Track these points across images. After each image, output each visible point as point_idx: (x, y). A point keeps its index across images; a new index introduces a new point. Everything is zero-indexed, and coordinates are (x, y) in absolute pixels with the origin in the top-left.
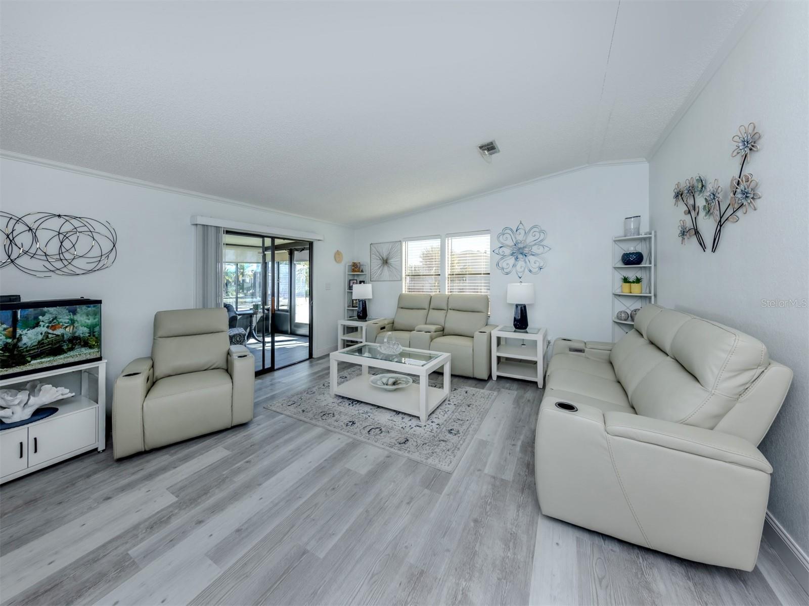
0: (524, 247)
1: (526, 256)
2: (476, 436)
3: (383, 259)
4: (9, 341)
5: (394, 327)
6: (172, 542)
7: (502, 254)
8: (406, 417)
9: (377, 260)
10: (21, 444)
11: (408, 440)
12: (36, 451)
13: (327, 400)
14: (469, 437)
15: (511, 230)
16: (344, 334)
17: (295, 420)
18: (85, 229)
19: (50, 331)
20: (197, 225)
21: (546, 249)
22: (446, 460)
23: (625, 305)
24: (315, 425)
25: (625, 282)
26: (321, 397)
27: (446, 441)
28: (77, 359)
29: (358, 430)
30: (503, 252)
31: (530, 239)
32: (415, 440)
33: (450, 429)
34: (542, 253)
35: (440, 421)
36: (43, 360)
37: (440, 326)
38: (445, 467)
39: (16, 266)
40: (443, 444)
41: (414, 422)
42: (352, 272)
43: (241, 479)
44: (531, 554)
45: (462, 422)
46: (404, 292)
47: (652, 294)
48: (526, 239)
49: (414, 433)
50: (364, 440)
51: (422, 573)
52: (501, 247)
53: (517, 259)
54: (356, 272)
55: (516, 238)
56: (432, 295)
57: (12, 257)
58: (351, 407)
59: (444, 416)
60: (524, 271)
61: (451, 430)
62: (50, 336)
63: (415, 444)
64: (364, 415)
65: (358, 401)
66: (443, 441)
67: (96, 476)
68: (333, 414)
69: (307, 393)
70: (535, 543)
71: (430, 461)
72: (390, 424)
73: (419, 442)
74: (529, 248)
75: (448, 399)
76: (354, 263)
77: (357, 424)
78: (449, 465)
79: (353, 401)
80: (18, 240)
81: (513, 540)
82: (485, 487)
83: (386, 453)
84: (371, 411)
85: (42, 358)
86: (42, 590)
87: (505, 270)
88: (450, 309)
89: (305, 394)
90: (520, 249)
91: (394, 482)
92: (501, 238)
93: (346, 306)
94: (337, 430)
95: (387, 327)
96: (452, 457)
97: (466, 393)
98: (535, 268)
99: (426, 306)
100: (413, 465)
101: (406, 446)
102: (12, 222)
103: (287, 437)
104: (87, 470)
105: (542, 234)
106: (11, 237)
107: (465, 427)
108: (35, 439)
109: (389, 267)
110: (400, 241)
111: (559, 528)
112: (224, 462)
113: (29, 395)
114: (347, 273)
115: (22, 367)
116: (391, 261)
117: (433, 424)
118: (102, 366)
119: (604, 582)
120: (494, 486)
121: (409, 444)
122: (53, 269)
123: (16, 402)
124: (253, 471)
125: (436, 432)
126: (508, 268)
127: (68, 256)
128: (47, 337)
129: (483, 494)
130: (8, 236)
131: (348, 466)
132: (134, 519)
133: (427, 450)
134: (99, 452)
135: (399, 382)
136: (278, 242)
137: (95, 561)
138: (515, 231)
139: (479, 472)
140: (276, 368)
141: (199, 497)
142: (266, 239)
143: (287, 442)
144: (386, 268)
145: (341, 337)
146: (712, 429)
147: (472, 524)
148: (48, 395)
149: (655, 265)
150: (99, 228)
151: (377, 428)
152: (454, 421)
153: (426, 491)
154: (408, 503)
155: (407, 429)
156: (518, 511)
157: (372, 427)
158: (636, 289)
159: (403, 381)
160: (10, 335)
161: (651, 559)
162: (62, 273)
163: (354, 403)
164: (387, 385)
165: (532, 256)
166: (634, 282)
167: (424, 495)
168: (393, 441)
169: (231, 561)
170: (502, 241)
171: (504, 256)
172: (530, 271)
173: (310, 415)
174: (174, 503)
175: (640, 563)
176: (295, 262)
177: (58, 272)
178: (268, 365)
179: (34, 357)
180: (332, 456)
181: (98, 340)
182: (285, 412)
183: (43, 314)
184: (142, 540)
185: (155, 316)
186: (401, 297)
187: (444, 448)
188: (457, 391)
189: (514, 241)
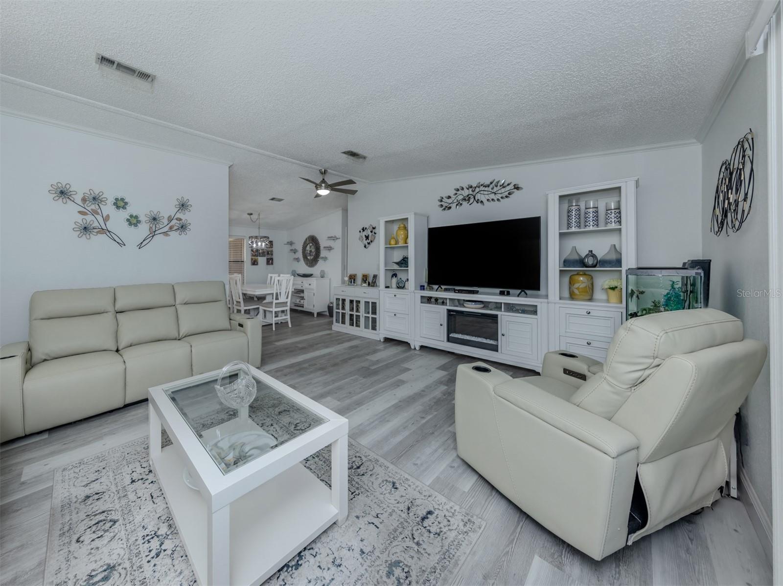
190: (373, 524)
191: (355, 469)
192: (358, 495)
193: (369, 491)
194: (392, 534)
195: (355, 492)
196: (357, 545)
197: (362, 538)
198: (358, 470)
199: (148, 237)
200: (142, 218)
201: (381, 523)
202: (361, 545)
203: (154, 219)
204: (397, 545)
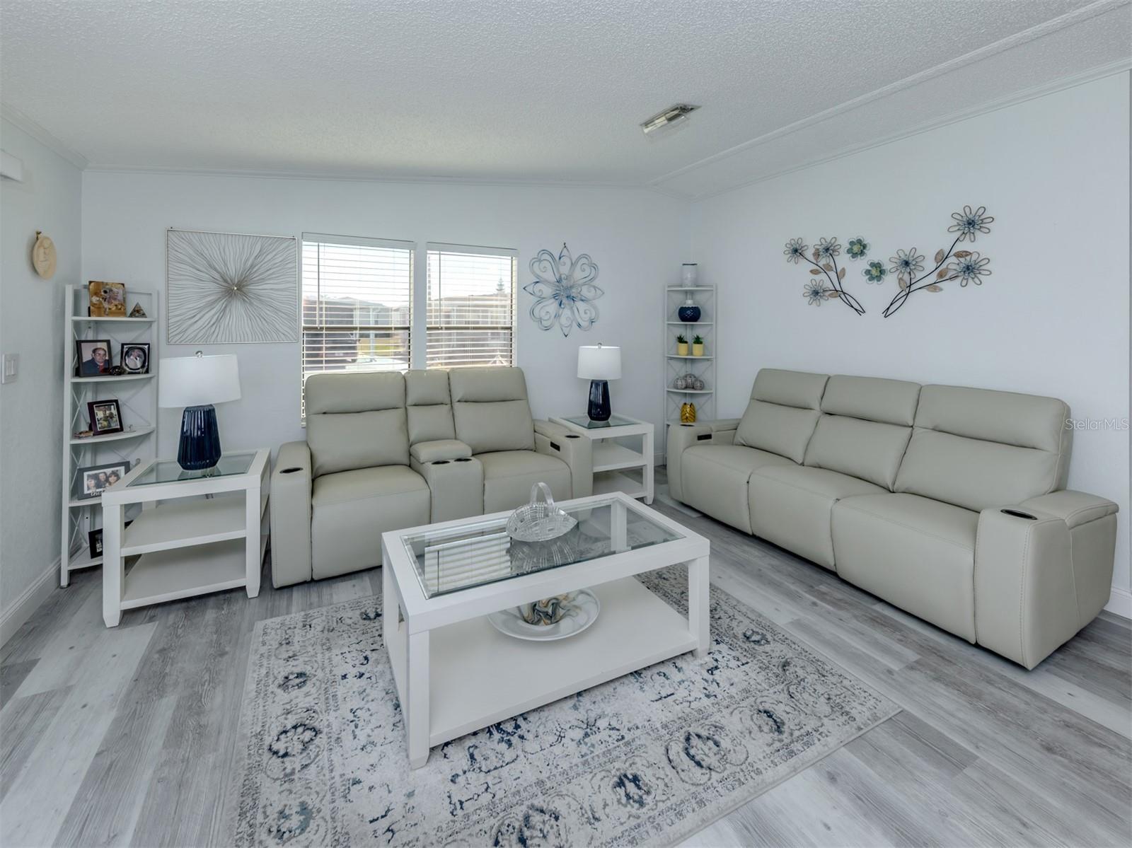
0: (570, 287)
1: (573, 301)
3: (227, 280)
5: (315, 468)
7: (539, 294)
9: (200, 279)
15: (551, 255)
21: (598, 292)
25: (680, 342)
30: (540, 291)
31: (579, 275)
34: (594, 299)
42: (93, 314)
47: (714, 357)
48: (573, 274)
52: (537, 282)
53: (561, 304)
55: (558, 271)
56: (404, 374)
60: (571, 325)
74: (578, 289)
87: (545, 323)
88: (457, 401)
90: (565, 288)
92: (536, 265)
93: (68, 431)
98: (585, 321)
99: (399, 403)
105: (592, 269)
109: (250, 304)
110: (294, 239)
114: (69, 316)
116: (261, 288)
138: (557, 258)
144: (238, 308)
149: (716, 323)
165: (581, 302)
166: (692, 342)
170: (538, 271)
171: (541, 299)
172: (579, 325)
189: (558, 277)
190: (382, 817)
191: (521, 831)
192: (452, 813)
193: (450, 839)
194: (344, 842)
195: (462, 808)
196: (369, 779)
197: (375, 788)
198: (514, 838)
199: (898, 298)
200: (887, 266)
201: (375, 831)
202: (366, 785)
203: (907, 263)
204: (323, 840)
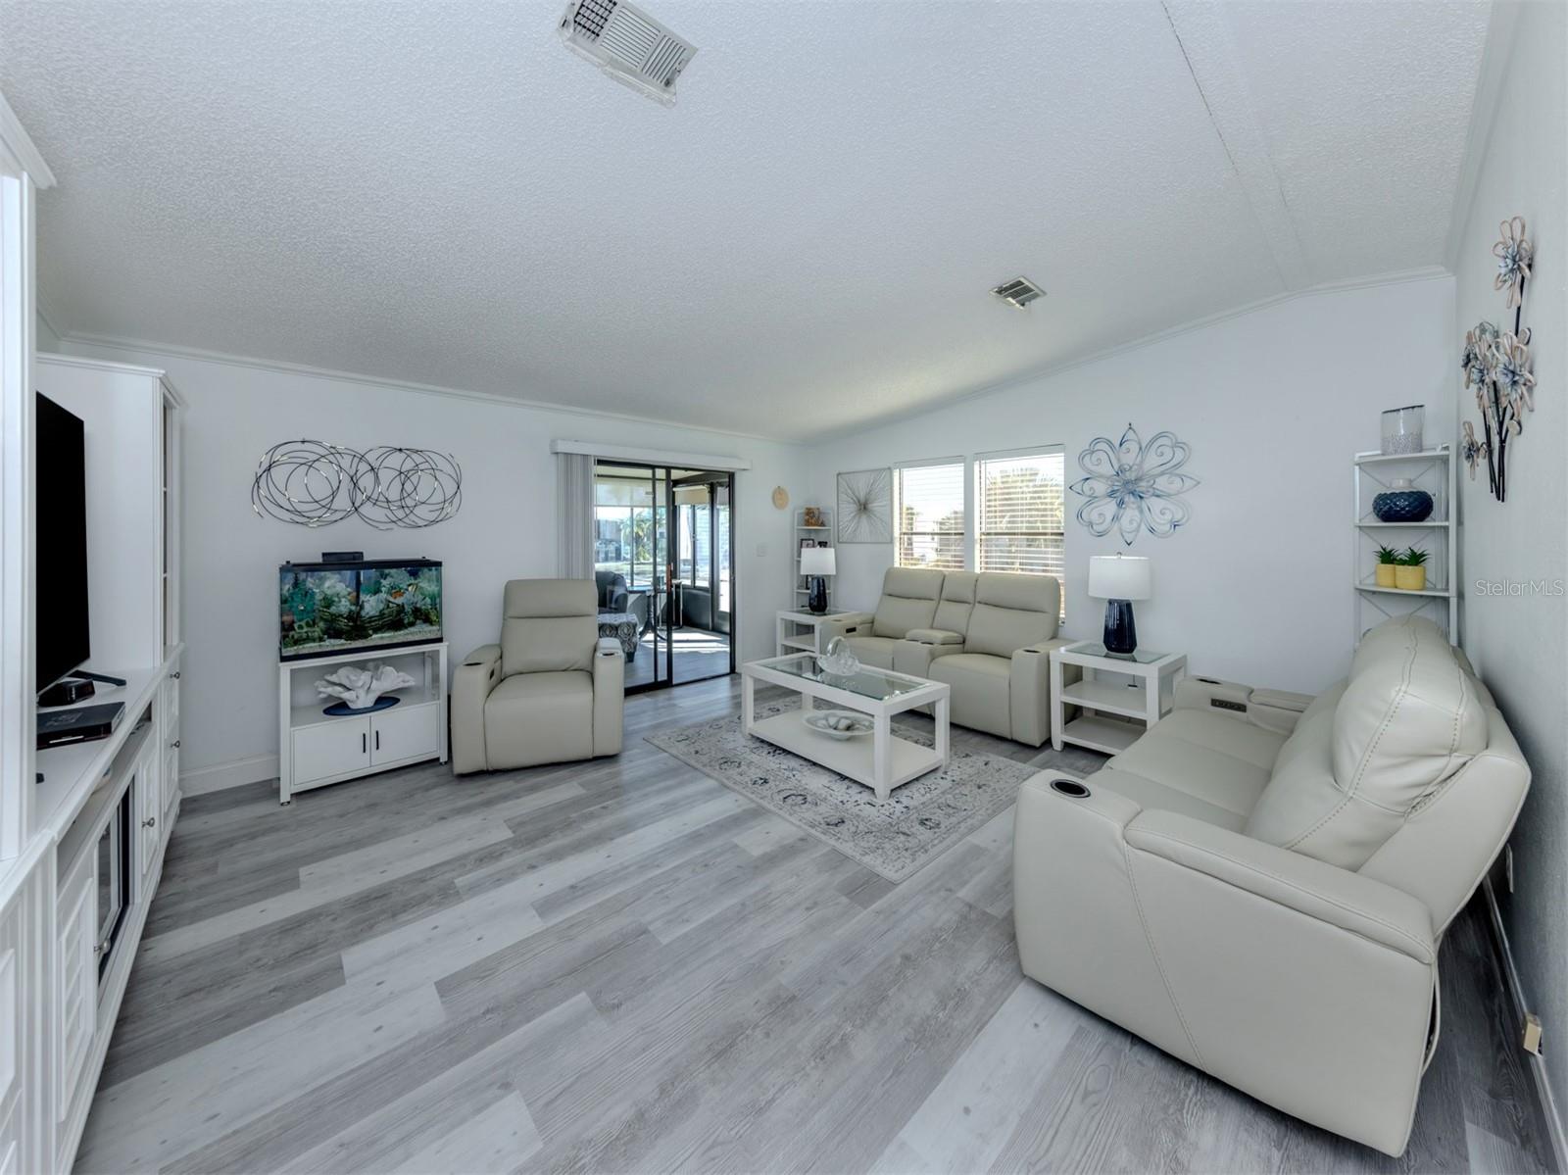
0: (1138, 479)
1: (1141, 497)
2: (969, 838)
3: (859, 501)
4: (353, 608)
5: (873, 630)
6: (499, 881)
7: (1089, 493)
8: (854, 786)
9: (849, 503)
10: (364, 735)
11: (843, 822)
12: (378, 748)
13: (737, 742)
14: (954, 837)
15: (1109, 443)
16: (786, 636)
17: (680, 763)
18: (426, 466)
19: (392, 599)
20: (557, 453)
21: (1188, 483)
22: (895, 863)
23: (1387, 614)
24: (708, 776)
25: (1383, 562)
26: (730, 736)
27: (908, 835)
28: (417, 638)
29: (769, 793)
30: (1091, 488)
31: (1152, 461)
32: (856, 823)
33: (924, 817)
34: (1179, 493)
35: (911, 803)
36: (384, 635)
37: (956, 635)
38: (888, 872)
39: (360, 514)
40: (902, 838)
41: (866, 796)
42: (806, 525)
43: (592, 826)
44: (980, 1025)
45: (951, 811)
46: (897, 565)
47: (1452, 593)
48: (1142, 462)
49: (859, 813)
50: (773, 808)
51: (793, 998)
52: (1087, 479)
53: (1121, 503)
54: (813, 526)
55: (1119, 460)
56: (947, 573)
57: (357, 505)
58: (770, 757)
59: (923, 795)
60: (1138, 530)
61: (927, 820)
62: (391, 605)
63: (853, 829)
64: (787, 773)
65: (784, 751)
66: (904, 834)
67: (435, 791)
68: (739, 764)
69: (711, 727)
70: (996, 1012)
71: (867, 859)
72: (824, 792)
73: (861, 827)
74: (1148, 481)
75: (942, 770)
76: (808, 509)
77: (771, 783)
78: (897, 871)
79: (777, 749)
80: (361, 484)
81: (957, 999)
82: (945, 917)
83: (801, 834)
84: (799, 768)
85: (383, 633)
86: (373, 896)
87: (1096, 528)
88: (980, 602)
89: (707, 728)
90: (1127, 483)
91: (798, 876)
92: (1087, 458)
93: (796, 585)
94: (736, 787)
95: (859, 628)
96: (908, 861)
97: (986, 764)
98: (1162, 523)
99: (935, 596)
100: (839, 859)
101: (837, 830)
102: (356, 460)
103: (662, 785)
104: (426, 782)
105: (1179, 452)
106: (354, 478)
107: (954, 820)
108: (377, 733)
109: (869, 517)
110: (889, 468)
111: (1055, 1006)
112: (576, 803)
113: (372, 677)
114: (796, 527)
115: (364, 641)
116: (874, 506)
117: (898, 806)
118: (442, 648)
119: (1092, 1099)
120: (964, 917)
121: (841, 828)
122: (395, 519)
123: (360, 684)
124: (608, 820)
125: (898, 818)
126: (1101, 523)
127: (409, 502)
128: (388, 607)
129: (938, 925)
130: (352, 479)
131: (736, 840)
132: (464, 847)
133: (870, 841)
134: (441, 764)
135: (857, 726)
136: (676, 474)
137: (423, 881)
138: (1117, 444)
139: (949, 893)
140: (674, 682)
141: (537, 839)
142: (657, 470)
143: (660, 792)
144: (864, 518)
145: (781, 640)
146: (1354, 869)
147: (898, 960)
148: (390, 680)
149: (1460, 522)
150: (442, 464)
151: (801, 795)
152: (939, 808)
153: (844, 900)
154: (808, 909)
155: (848, 806)
156: (989, 963)
157: (792, 792)
158: (1407, 579)
159: (864, 725)
160: (354, 600)
161: (1216, 1096)
162: (404, 525)
163: (778, 752)
164: (835, 729)
165: (1155, 498)
166: (1403, 563)
167: (838, 904)
168: (819, 818)
169: (557, 918)
170: (1090, 466)
171: (1093, 498)
172: (1152, 530)
173: (705, 759)
174: (510, 839)
175: (1186, 1095)
176: (718, 507)
177: (399, 523)
178: (663, 676)
179: (376, 630)
180: (718, 822)
181: (439, 615)
182: (669, 751)
183: (385, 576)
184: (470, 871)
185: (506, 586)
186: (891, 575)
187: (901, 845)
188: (968, 759)
189: (1116, 467)
